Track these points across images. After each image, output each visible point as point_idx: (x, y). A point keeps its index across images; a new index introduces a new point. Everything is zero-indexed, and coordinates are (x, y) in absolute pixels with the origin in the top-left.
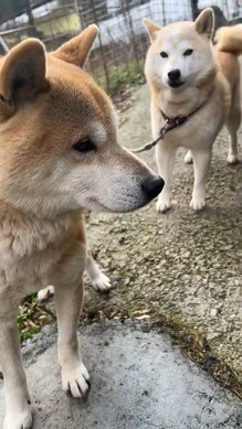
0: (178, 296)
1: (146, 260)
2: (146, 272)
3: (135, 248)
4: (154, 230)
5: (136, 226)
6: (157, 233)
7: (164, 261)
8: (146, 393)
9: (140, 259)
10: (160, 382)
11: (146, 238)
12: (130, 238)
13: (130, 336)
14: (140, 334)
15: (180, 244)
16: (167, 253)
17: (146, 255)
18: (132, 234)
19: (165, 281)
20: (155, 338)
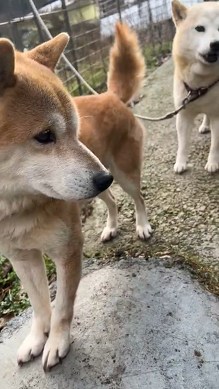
0: (195, 241)
1: (166, 212)
2: (166, 222)
3: (155, 203)
4: (172, 188)
5: (156, 184)
6: (175, 191)
7: (182, 213)
8: (170, 314)
9: (159, 211)
10: (182, 305)
11: (164, 195)
12: (151, 194)
13: (154, 270)
14: (163, 269)
15: (196, 200)
16: (185, 207)
17: (166, 208)
18: (152, 191)
19: (182, 229)
20: (176, 272)
